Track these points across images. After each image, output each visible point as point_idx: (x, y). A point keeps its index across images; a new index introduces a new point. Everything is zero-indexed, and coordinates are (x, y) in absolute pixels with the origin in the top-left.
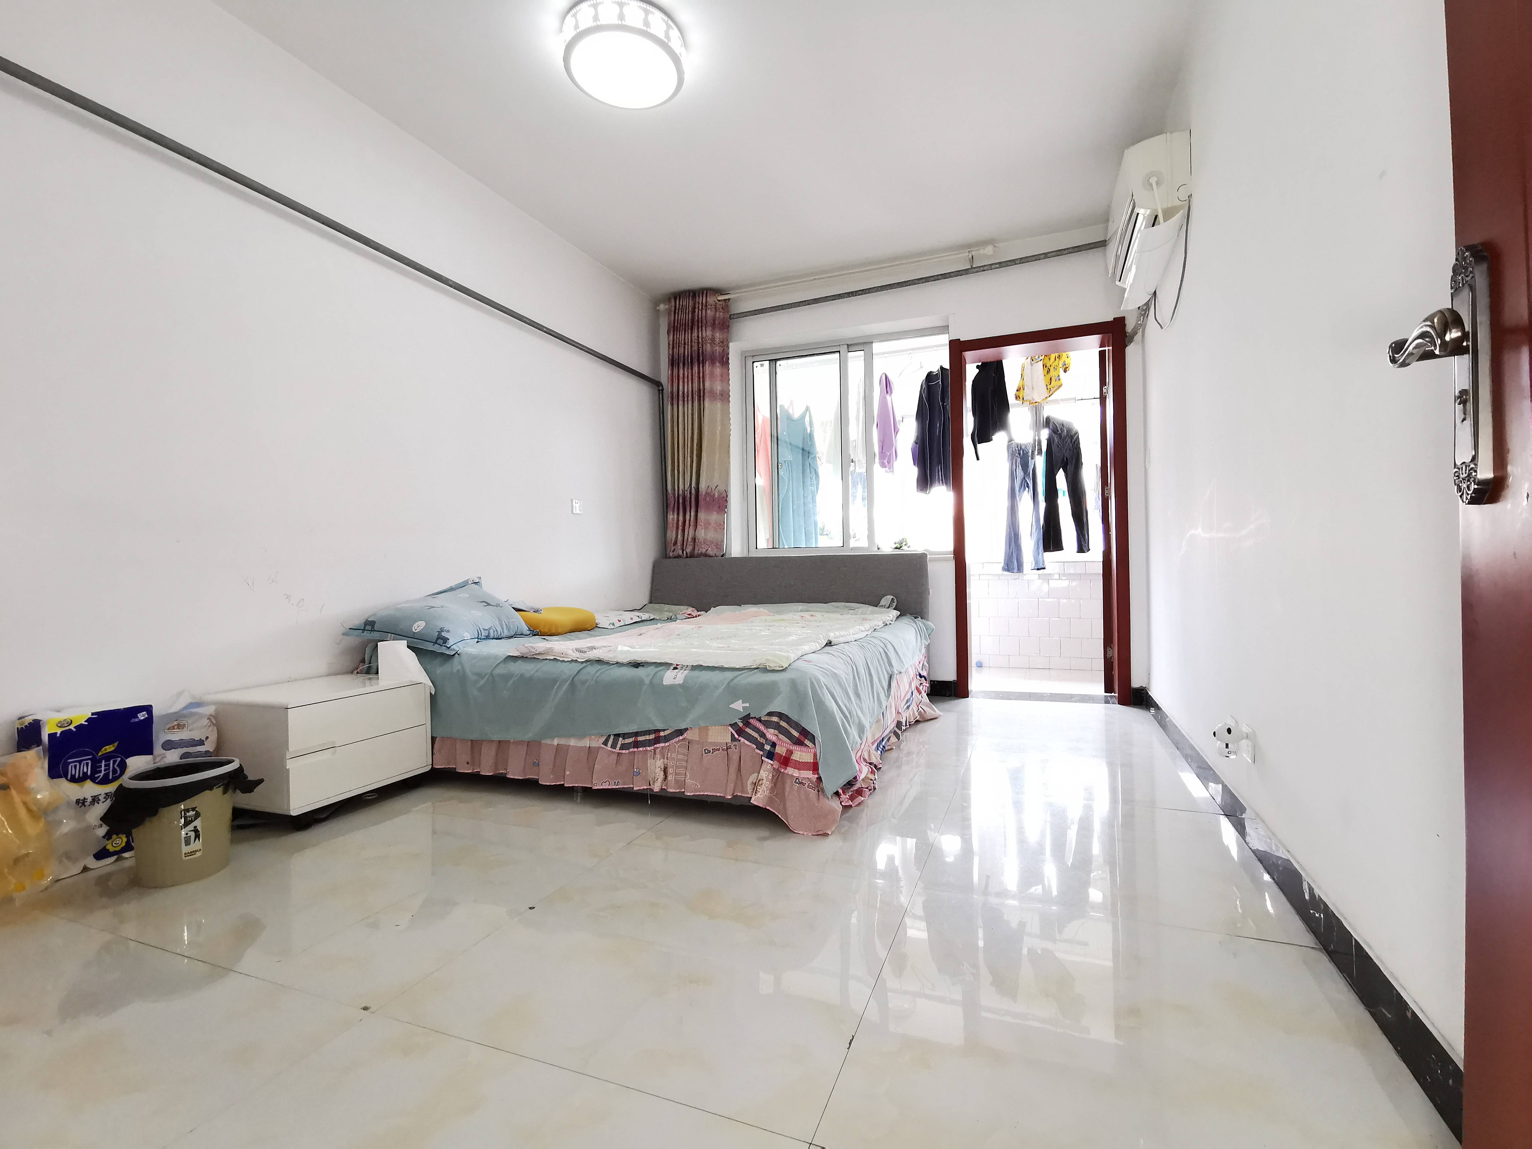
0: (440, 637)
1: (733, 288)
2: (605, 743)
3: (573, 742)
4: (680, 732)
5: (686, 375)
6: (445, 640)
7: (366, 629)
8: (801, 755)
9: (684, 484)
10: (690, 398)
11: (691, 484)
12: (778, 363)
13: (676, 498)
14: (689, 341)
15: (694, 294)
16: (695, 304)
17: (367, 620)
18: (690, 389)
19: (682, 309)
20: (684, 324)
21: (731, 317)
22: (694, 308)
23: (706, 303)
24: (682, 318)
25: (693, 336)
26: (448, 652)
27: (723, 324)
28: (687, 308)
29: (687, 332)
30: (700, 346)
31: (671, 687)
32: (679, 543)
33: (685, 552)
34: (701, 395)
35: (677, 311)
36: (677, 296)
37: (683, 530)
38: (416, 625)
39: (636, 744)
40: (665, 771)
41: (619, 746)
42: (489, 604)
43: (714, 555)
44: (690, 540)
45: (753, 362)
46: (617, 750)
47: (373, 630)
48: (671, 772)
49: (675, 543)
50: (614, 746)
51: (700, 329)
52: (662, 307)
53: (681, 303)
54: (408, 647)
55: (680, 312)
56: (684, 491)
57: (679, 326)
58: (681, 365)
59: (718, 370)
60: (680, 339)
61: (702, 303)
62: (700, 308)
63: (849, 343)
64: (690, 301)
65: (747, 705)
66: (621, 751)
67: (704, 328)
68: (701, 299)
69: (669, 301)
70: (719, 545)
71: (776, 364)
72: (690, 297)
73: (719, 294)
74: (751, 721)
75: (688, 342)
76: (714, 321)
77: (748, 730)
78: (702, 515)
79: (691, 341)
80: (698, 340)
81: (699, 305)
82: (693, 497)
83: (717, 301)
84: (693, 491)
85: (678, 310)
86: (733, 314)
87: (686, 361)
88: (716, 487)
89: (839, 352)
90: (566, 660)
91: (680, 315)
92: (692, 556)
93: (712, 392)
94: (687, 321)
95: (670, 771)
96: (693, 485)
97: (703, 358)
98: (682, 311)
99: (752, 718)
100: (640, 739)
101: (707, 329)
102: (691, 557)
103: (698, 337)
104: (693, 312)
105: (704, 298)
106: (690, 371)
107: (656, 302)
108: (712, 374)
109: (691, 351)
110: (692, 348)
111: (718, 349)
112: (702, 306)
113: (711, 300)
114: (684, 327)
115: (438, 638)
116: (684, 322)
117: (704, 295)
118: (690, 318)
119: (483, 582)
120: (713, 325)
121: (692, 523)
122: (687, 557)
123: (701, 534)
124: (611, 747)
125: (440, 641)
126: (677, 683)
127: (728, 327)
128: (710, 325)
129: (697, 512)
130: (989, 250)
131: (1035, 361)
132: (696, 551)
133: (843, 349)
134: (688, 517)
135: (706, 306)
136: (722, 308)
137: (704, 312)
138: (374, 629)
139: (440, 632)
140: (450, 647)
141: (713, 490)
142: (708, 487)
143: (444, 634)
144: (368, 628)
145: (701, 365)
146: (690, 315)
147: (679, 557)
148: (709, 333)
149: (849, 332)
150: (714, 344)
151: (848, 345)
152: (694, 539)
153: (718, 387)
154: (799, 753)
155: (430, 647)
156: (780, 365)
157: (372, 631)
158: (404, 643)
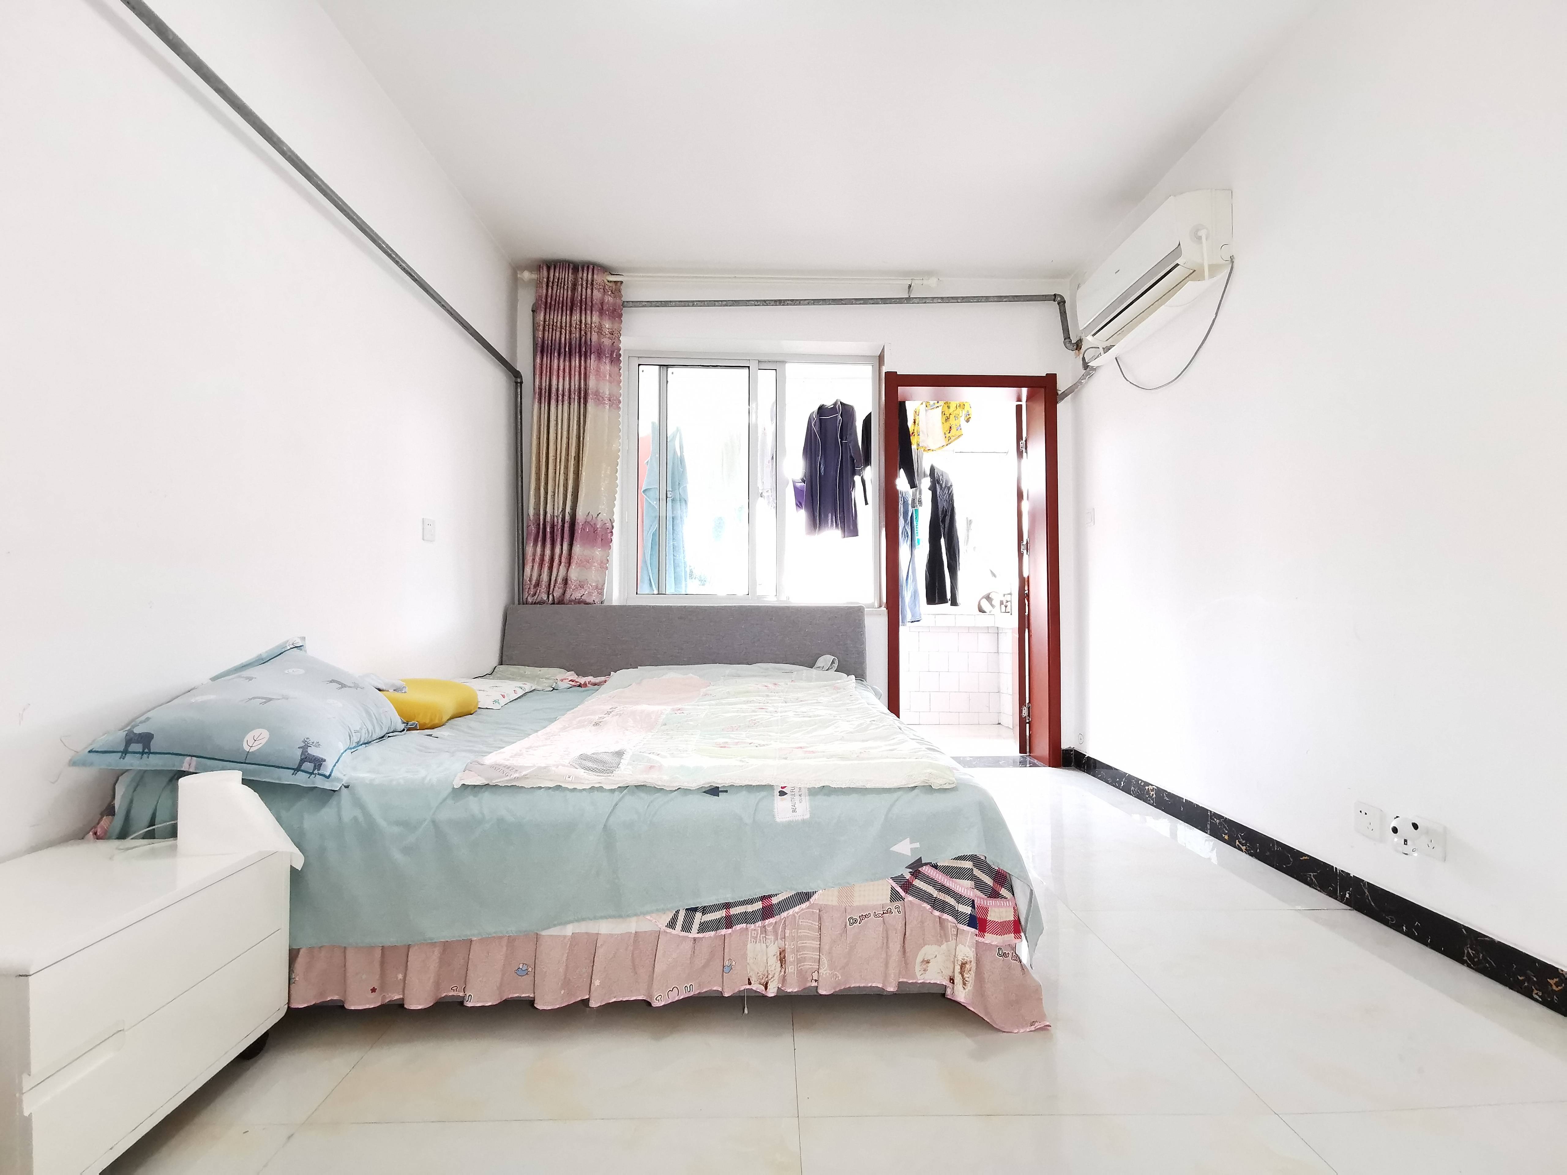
0: (306, 758)
1: (625, 270)
2: (672, 924)
3: (604, 928)
4: (805, 897)
5: (561, 368)
6: (318, 763)
7: (130, 749)
8: (998, 912)
9: (554, 509)
10: (566, 398)
11: (564, 510)
12: (670, 370)
13: (541, 526)
14: (568, 325)
15: (576, 267)
16: (576, 279)
17: (130, 732)
18: (567, 386)
19: (558, 282)
20: (561, 302)
21: (625, 304)
22: (574, 285)
23: (593, 281)
24: (558, 294)
25: (573, 319)
26: (327, 785)
27: (615, 310)
28: (566, 283)
29: (564, 314)
30: (583, 333)
31: (790, 826)
32: (544, 583)
33: (551, 597)
34: (583, 396)
35: (551, 284)
36: (551, 265)
37: (551, 568)
38: (249, 737)
39: (729, 922)
40: (782, 960)
41: (696, 926)
42: (343, 686)
43: (592, 602)
44: (560, 580)
45: (639, 365)
46: (694, 933)
47: (146, 751)
48: (791, 960)
49: (538, 584)
50: (687, 927)
51: (583, 312)
52: (526, 275)
53: (557, 275)
54: (245, 782)
55: (555, 286)
56: (553, 517)
57: (553, 303)
58: (556, 354)
59: (606, 367)
60: (555, 320)
61: (587, 280)
62: (584, 286)
63: (760, 359)
64: (570, 274)
65: (917, 845)
66: (701, 935)
67: (589, 312)
68: (585, 275)
69: (539, 268)
70: (600, 589)
71: (667, 370)
72: (570, 271)
73: (608, 273)
74: (926, 870)
75: (566, 326)
76: (602, 304)
77: (917, 883)
78: (577, 549)
79: (571, 326)
80: (580, 325)
81: (582, 282)
82: (567, 525)
83: (606, 281)
84: (567, 518)
85: (553, 283)
86: (627, 302)
87: (563, 350)
88: (598, 515)
89: (749, 367)
90: (579, 787)
91: (555, 289)
92: (561, 602)
93: (597, 393)
94: (565, 299)
95: (790, 958)
96: (568, 510)
97: (586, 349)
98: (557, 285)
99: (926, 864)
100: (734, 911)
101: (594, 312)
102: (558, 603)
103: (581, 322)
104: (574, 289)
105: (590, 274)
106: (567, 363)
107: (516, 269)
108: (598, 371)
109: (570, 339)
110: (571, 334)
111: (607, 342)
112: (587, 284)
113: (599, 278)
114: (560, 306)
115: (302, 761)
116: (561, 299)
117: (590, 271)
118: (569, 296)
119: (308, 645)
120: (601, 312)
121: (563, 560)
122: (553, 603)
123: (574, 574)
124: (682, 930)
125: (308, 766)
126: (800, 818)
127: (620, 316)
128: (598, 309)
129: (571, 545)
130: (932, 282)
131: (929, 407)
132: (567, 596)
133: (754, 366)
134: (557, 550)
135: (592, 284)
136: (612, 291)
137: (589, 291)
138: (149, 749)
139: (305, 747)
140: (330, 775)
141: (594, 518)
142: (588, 514)
143: (313, 751)
144: (138, 747)
145: (583, 358)
146: (569, 293)
147: (541, 603)
148: (596, 318)
149: (766, 346)
150: (601, 333)
151: (759, 362)
152: (566, 581)
153: (606, 389)
154: (996, 910)
155: (287, 778)
156: (672, 373)
157: (143, 753)
158: (237, 775)
